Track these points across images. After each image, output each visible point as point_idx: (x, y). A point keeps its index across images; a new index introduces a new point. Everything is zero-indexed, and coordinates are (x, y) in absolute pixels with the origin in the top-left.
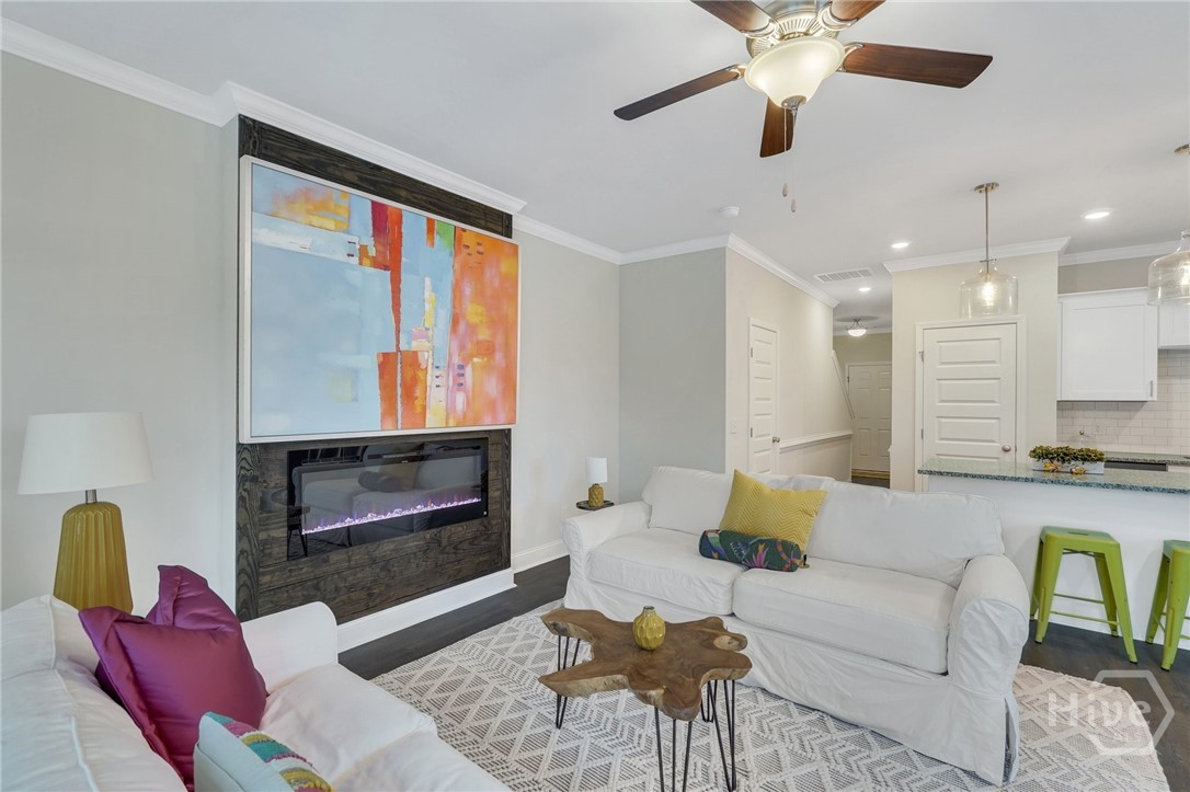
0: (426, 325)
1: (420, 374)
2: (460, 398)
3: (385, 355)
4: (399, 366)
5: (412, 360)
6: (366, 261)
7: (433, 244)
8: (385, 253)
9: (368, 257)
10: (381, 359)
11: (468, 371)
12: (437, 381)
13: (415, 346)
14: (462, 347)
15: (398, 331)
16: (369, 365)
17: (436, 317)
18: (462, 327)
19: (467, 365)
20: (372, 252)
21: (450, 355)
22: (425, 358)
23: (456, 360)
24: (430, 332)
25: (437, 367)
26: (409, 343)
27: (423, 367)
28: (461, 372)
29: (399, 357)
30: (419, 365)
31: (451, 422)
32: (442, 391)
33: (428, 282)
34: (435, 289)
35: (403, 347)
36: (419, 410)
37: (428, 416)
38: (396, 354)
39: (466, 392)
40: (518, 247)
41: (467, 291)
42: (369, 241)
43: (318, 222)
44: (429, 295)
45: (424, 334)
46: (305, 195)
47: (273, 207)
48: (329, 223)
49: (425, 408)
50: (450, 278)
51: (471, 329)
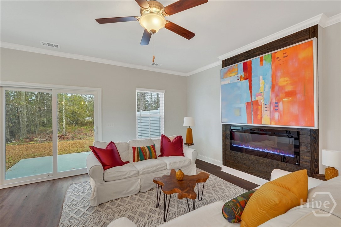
0: (261, 92)
1: (259, 107)
2: (277, 115)
3: (248, 103)
4: (252, 105)
5: (256, 103)
6: (242, 79)
7: (262, 65)
8: (247, 75)
9: (242, 78)
10: (247, 104)
11: (281, 104)
12: (266, 109)
13: (257, 99)
14: (277, 96)
15: (251, 95)
16: (243, 106)
17: (265, 87)
18: (276, 88)
19: (280, 102)
20: (243, 76)
21: (271, 100)
22: (261, 102)
23: (274, 101)
24: (262, 94)
25: (266, 104)
26: (255, 98)
27: (260, 105)
28: (277, 105)
29: (252, 103)
30: (259, 104)
31: (273, 123)
32: (268, 113)
33: (261, 77)
34: (264, 79)
35: (253, 100)
36: (259, 118)
37: (263, 120)
38: (251, 102)
39: (279, 112)
40: (314, 39)
41: (279, 74)
42: (242, 74)
43: (231, 75)
44: (262, 82)
45: (260, 94)
46: (229, 71)
47: (223, 76)
48: (233, 74)
49: (261, 118)
50: (270, 73)
51: (282, 88)
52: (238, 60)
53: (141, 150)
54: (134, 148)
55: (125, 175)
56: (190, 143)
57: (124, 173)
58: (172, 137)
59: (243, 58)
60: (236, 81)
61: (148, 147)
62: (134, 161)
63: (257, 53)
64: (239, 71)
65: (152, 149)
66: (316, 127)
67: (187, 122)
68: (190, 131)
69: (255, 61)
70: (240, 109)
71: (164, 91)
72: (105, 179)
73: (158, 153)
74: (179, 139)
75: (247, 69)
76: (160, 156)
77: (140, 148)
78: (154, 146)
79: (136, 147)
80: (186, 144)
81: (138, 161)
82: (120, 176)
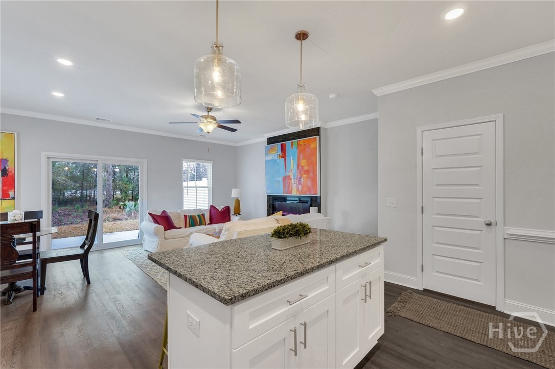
0: (292, 169)
1: (291, 181)
2: (300, 187)
4: (286, 179)
5: (289, 177)
6: (280, 157)
7: (292, 148)
8: (283, 154)
10: (283, 178)
11: (302, 179)
12: (294, 182)
13: (289, 174)
14: (300, 173)
15: (286, 171)
16: (281, 179)
17: (294, 166)
18: (300, 167)
19: (302, 177)
20: (281, 155)
21: (297, 175)
22: (292, 177)
23: (299, 177)
25: (294, 179)
28: (300, 179)
30: (290, 179)
32: (296, 185)
33: (291, 158)
34: (293, 159)
35: (287, 175)
37: (292, 191)
38: (285, 177)
39: (301, 185)
40: (317, 137)
41: (301, 157)
42: (280, 153)
43: (273, 152)
44: (292, 161)
45: (291, 171)
46: (271, 148)
47: (267, 153)
48: (275, 152)
49: (292, 189)
50: (297, 155)
51: (303, 167)
52: (279, 140)
53: (192, 218)
54: (186, 216)
55: (182, 235)
56: (237, 212)
57: (181, 233)
58: (220, 208)
59: (281, 139)
60: (276, 158)
61: (199, 216)
62: (186, 227)
63: (291, 137)
64: (278, 150)
65: (202, 217)
66: (318, 195)
67: (234, 194)
68: (238, 202)
69: (288, 143)
70: (279, 181)
71: (212, 162)
72: (166, 237)
73: (208, 221)
74: (227, 209)
75: (283, 149)
76: (209, 224)
77: (191, 216)
78: (203, 215)
79: (188, 215)
80: (233, 215)
81: (190, 227)
82: (178, 235)
